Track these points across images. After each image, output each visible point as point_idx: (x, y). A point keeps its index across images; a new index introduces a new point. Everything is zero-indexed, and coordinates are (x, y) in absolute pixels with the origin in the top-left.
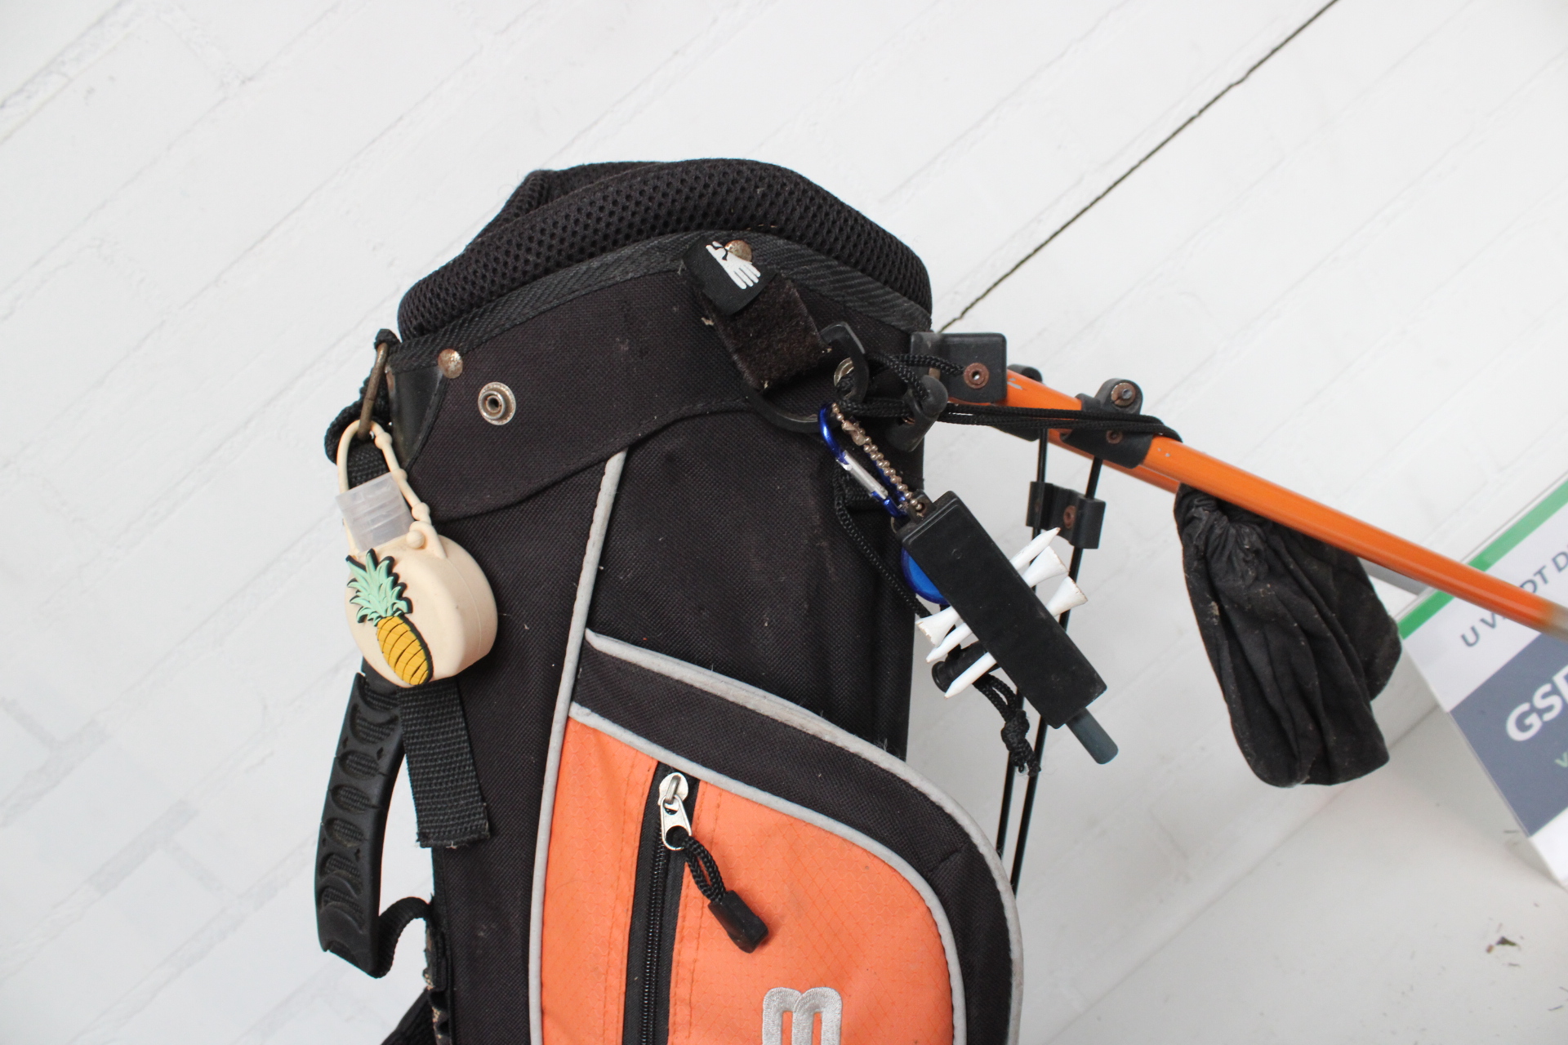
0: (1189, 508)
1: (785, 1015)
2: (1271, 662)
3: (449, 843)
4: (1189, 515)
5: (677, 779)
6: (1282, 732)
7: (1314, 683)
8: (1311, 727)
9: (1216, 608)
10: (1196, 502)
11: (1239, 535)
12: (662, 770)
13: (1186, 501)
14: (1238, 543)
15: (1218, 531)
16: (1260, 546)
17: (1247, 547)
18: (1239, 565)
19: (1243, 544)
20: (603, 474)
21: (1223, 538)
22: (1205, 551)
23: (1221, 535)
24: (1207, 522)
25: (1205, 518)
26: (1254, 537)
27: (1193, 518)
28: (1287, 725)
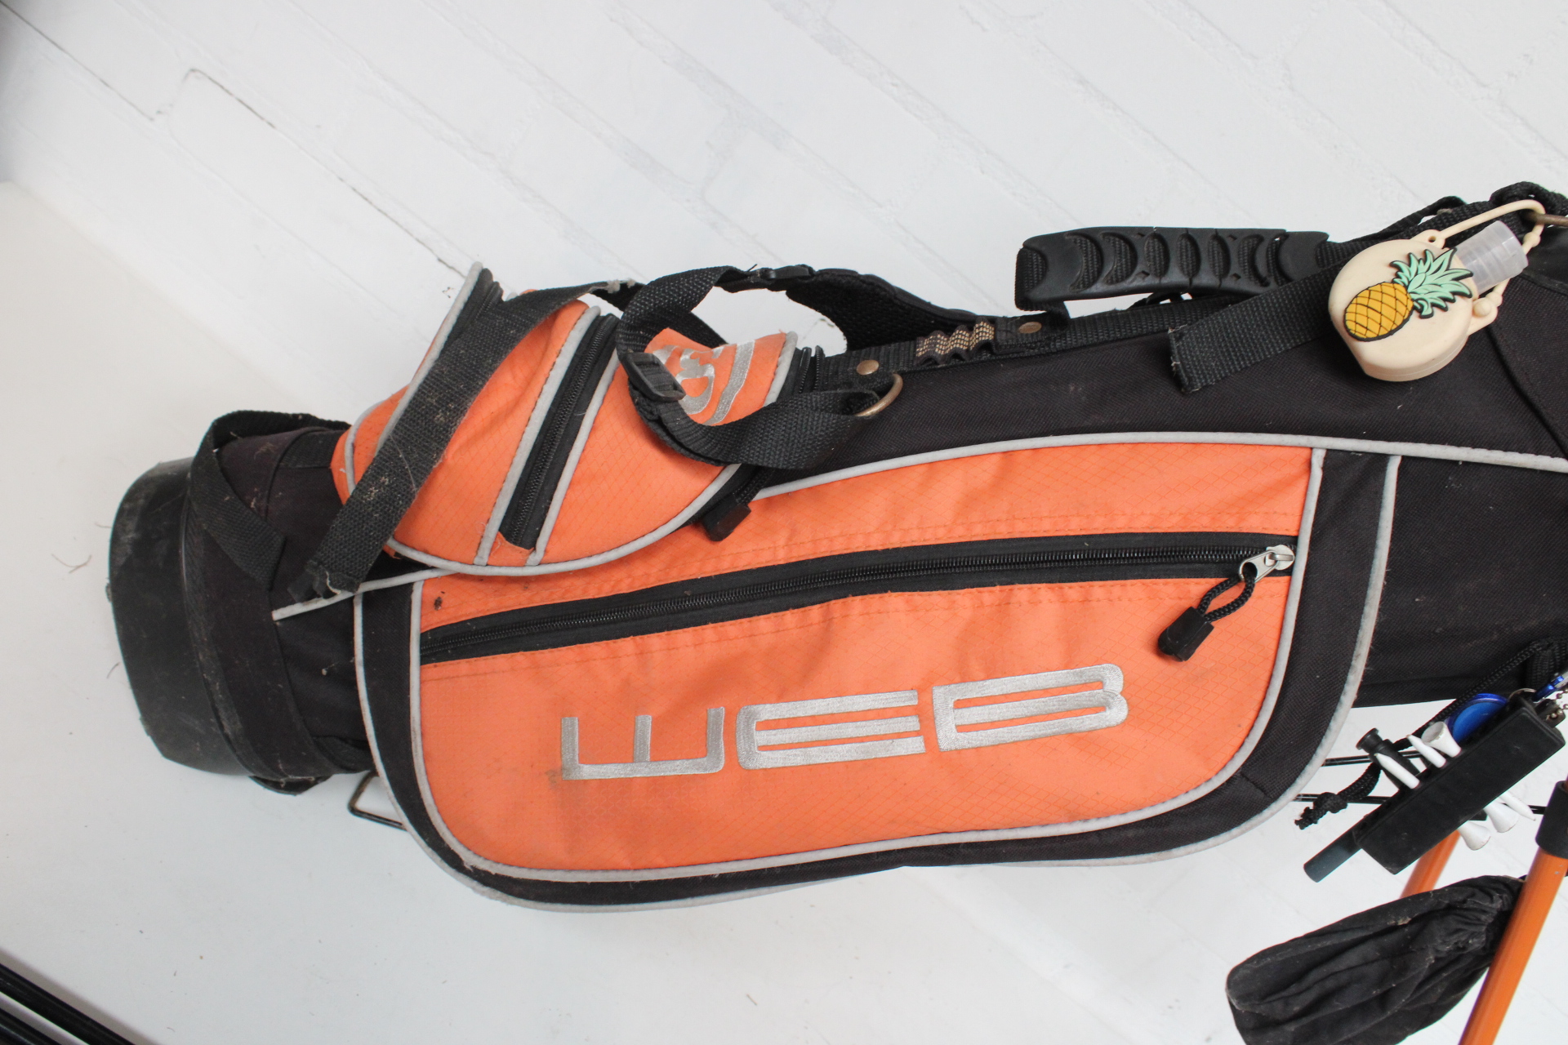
0: (1497, 890)
1: (1098, 683)
2: (1350, 968)
3: (1177, 359)
4: (1493, 892)
5: (1290, 558)
6: (1286, 986)
7: (1339, 1005)
8: (1296, 1009)
9: (1406, 922)
10: (1505, 896)
11: (1480, 933)
12: (1292, 542)
13: (1502, 887)
14: (1473, 935)
15: (1483, 917)
16: (1470, 949)
17: (1470, 942)
18: (1454, 939)
19: (1473, 938)
20: (1552, 456)
21: (1477, 922)
22: (1461, 909)
23: (1479, 920)
24: (1491, 908)
25: (1494, 905)
26: (1477, 945)
27: (1491, 896)
28: (1293, 989)
